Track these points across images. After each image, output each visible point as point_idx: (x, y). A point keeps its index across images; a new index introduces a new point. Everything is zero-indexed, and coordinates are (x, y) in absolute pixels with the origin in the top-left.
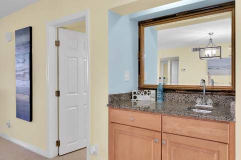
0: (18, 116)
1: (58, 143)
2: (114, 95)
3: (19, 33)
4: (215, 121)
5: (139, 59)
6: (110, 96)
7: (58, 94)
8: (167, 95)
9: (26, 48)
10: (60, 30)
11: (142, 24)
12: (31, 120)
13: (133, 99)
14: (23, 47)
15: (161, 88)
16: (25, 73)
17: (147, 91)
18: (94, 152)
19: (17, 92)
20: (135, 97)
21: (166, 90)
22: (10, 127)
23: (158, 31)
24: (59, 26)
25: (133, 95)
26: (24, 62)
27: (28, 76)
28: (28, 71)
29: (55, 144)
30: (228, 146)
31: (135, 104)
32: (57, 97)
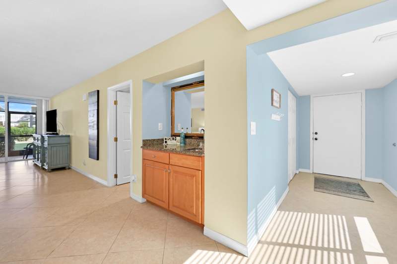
0: (90, 157)
1: (116, 176)
2: (147, 140)
3: (90, 94)
4: (193, 156)
5: (172, 114)
6: (144, 141)
7: (116, 140)
8: (187, 140)
9: (95, 105)
10: (118, 92)
11: (174, 89)
12: (98, 159)
13: (164, 143)
14: (93, 105)
15: (183, 135)
16: (94, 124)
17: (174, 137)
18: (133, 180)
19: (90, 139)
20: (166, 142)
21: (187, 137)
22: (85, 165)
23: (192, 94)
24: (118, 90)
25: (165, 140)
26: (93, 116)
27: (96, 127)
28: (96, 123)
29: (114, 176)
30: (200, 172)
31: (166, 147)
32: (115, 142)
